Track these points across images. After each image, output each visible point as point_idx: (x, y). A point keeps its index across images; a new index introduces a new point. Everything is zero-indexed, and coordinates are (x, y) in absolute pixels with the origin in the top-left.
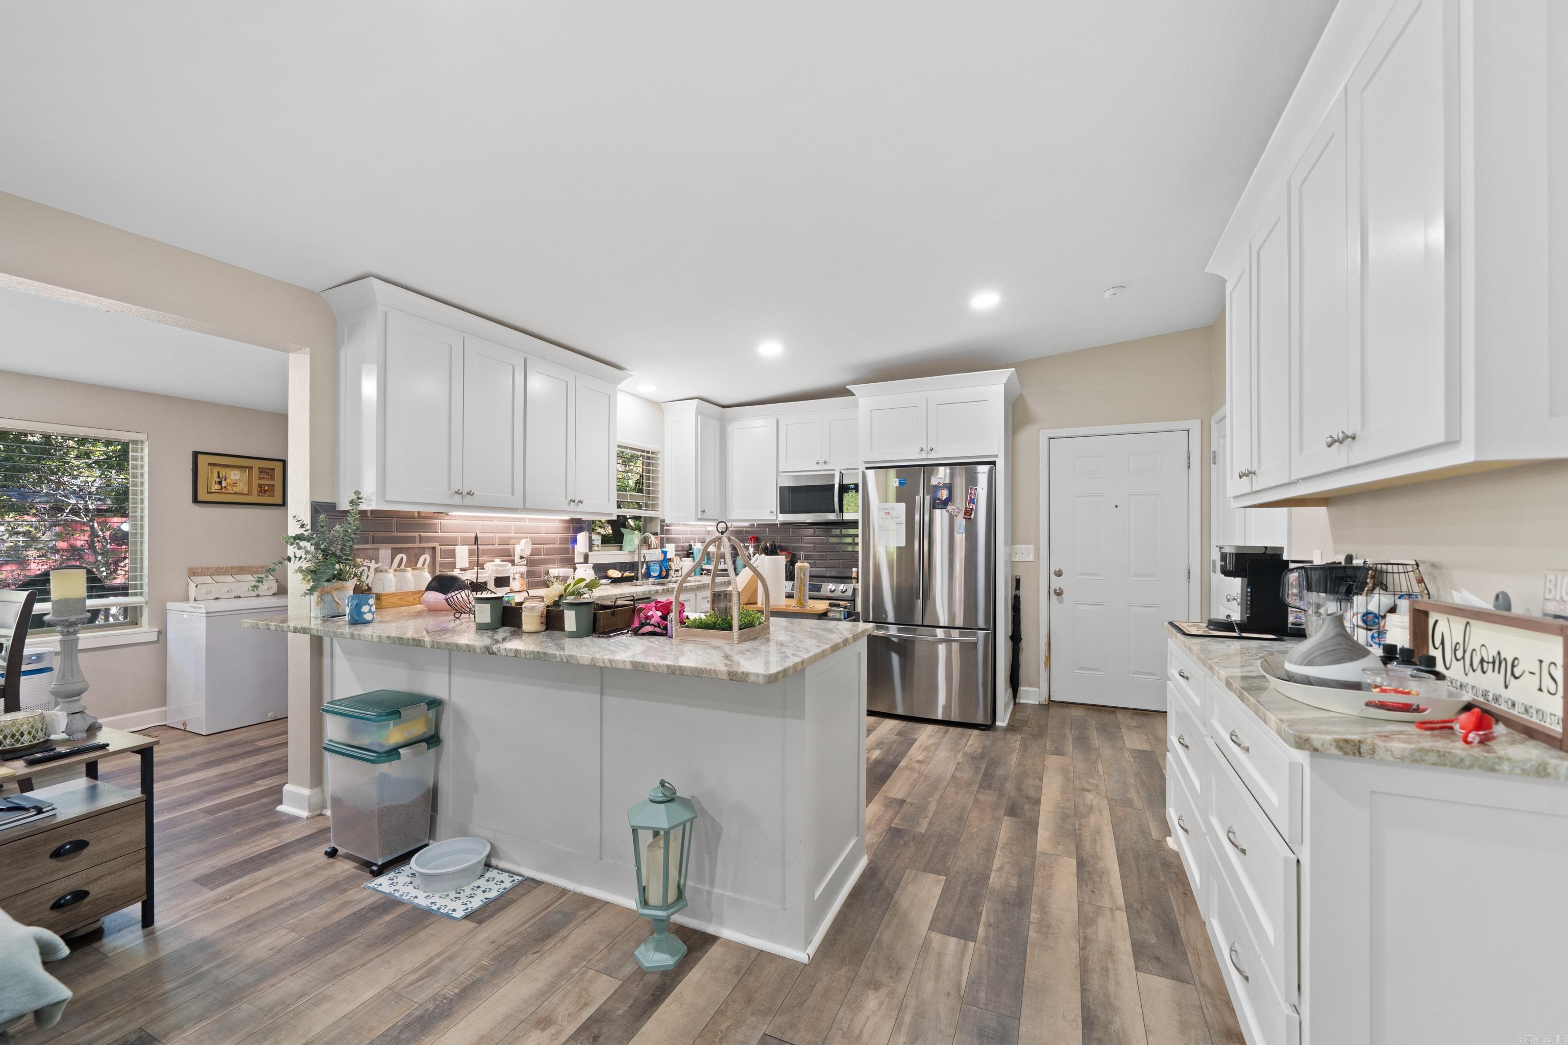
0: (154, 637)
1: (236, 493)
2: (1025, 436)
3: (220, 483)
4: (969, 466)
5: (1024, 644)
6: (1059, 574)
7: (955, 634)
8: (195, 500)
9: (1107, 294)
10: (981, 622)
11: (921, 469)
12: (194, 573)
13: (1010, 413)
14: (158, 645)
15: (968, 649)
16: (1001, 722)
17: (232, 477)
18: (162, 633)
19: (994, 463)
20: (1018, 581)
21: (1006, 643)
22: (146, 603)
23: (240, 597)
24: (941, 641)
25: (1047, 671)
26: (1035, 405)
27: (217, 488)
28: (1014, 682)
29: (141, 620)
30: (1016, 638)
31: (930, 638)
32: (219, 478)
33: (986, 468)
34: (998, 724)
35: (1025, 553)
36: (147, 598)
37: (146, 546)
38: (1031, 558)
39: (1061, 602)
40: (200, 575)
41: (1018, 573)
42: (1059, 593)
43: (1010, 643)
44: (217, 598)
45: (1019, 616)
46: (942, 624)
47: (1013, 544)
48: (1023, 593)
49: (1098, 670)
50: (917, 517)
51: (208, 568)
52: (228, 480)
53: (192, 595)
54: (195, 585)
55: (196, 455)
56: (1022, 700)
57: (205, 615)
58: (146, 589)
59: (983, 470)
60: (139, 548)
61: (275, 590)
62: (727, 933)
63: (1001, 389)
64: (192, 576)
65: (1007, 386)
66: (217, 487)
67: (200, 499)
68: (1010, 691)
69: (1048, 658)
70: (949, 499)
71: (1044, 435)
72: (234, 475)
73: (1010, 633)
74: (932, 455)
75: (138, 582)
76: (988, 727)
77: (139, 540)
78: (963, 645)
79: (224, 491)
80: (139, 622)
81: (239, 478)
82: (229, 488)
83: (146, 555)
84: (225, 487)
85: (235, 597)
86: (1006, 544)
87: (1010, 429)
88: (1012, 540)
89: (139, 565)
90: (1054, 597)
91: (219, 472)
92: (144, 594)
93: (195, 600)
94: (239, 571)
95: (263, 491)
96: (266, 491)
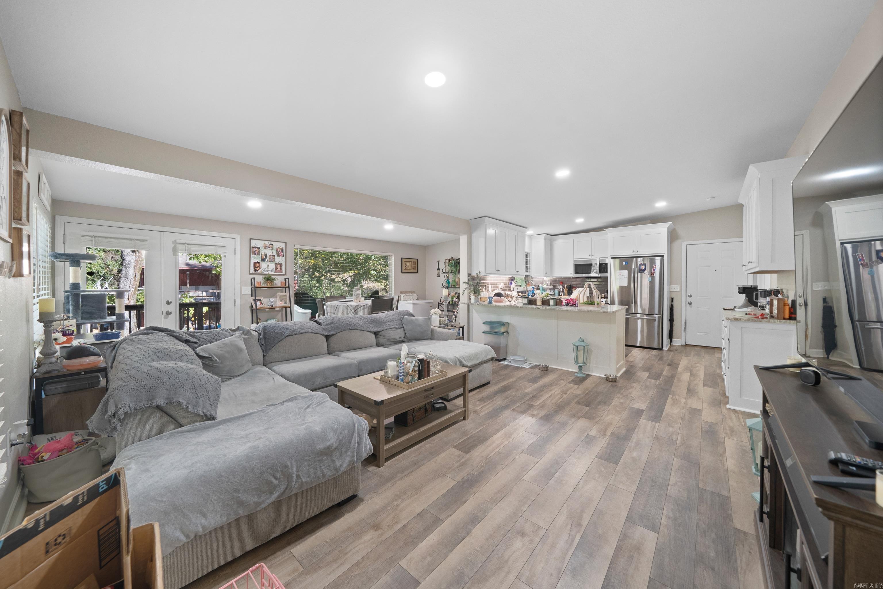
1: (409, 270)
2: (676, 244)
4: (652, 258)
5: (675, 323)
6: (690, 296)
7: (645, 317)
8: (402, 272)
9: (708, 200)
10: (657, 312)
11: (633, 259)
13: (670, 236)
15: (650, 323)
16: (665, 348)
19: (663, 256)
20: (672, 299)
21: (667, 322)
24: (639, 319)
25: (685, 333)
26: (681, 232)
28: (671, 337)
30: (671, 320)
31: (636, 318)
33: (659, 258)
34: (664, 349)
35: (676, 288)
37: (393, 285)
38: (678, 290)
39: (691, 307)
40: (403, 293)
41: (673, 296)
42: (690, 304)
43: (669, 322)
45: (673, 312)
46: (639, 313)
47: (670, 284)
48: (675, 304)
49: (707, 333)
50: (632, 275)
51: (404, 291)
52: (407, 266)
55: (402, 258)
56: (674, 343)
59: (658, 260)
60: (391, 285)
62: (594, 374)
63: (666, 229)
65: (668, 228)
66: (405, 268)
68: (669, 340)
69: (685, 329)
70: (645, 269)
71: (684, 244)
72: (408, 264)
73: (669, 319)
74: (638, 253)
76: (661, 349)
77: (391, 283)
78: (648, 320)
82: (407, 268)
83: (393, 287)
86: (668, 285)
87: (670, 241)
88: (670, 283)
89: (391, 290)
90: (688, 305)
91: (406, 264)
94: (409, 292)
95: (413, 269)
96: (414, 268)
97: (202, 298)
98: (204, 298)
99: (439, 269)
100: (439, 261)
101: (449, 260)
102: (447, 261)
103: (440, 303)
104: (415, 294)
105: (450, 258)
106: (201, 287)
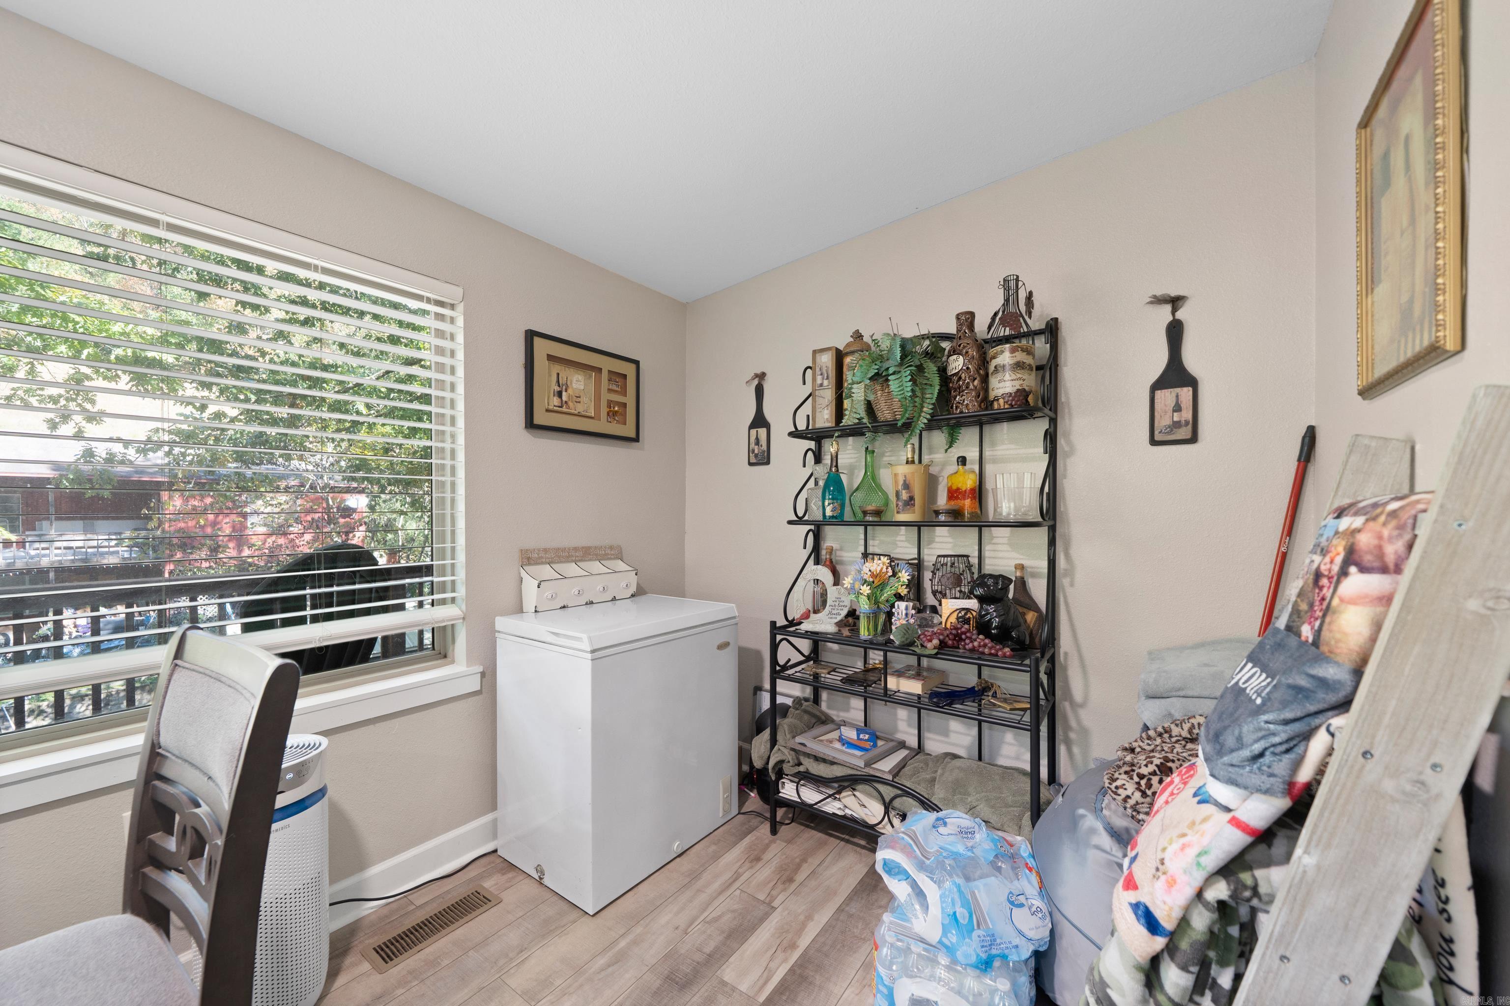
0: (474, 684)
1: (579, 415)
3: (560, 394)
8: (531, 424)
12: (529, 559)
14: (480, 697)
17: (574, 386)
18: (489, 676)
22: (464, 618)
23: (592, 603)
27: (556, 404)
29: (453, 650)
32: (559, 386)
36: (464, 607)
37: (461, 506)
40: (537, 564)
44: (564, 607)
51: (546, 550)
52: (570, 391)
53: (529, 603)
54: (536, 583)
55: (531, 336)
57: (589, 656)
58: (461, 592)
60: (448, 511)
61: (633, 589)
64: (526, 565)
66: (556, 401)
67: (537, 420)
72: (578, 382)
75: (448, 578)
77: (448, 495)
79: (564, 409)
80: (449, 654)
81: (582, 388)
82: (570, 404)
83: (461, 524)
84: (566, 402)
85: (587, 604)
89: (448, 545)
91: (558, 374)
92: (458, 601)
93: (536, 611)
94: (584, 554)
95: (612, 414)
96: (616, 412)
97: (107, 549)
98: (112, 549)
99: (760, 421)
100: (762, 376)
101: (840, 356)
102: (827, 360)
103: (781, 622)
104: (620, 565)
105: (842, 341)
106: (100, 524)
